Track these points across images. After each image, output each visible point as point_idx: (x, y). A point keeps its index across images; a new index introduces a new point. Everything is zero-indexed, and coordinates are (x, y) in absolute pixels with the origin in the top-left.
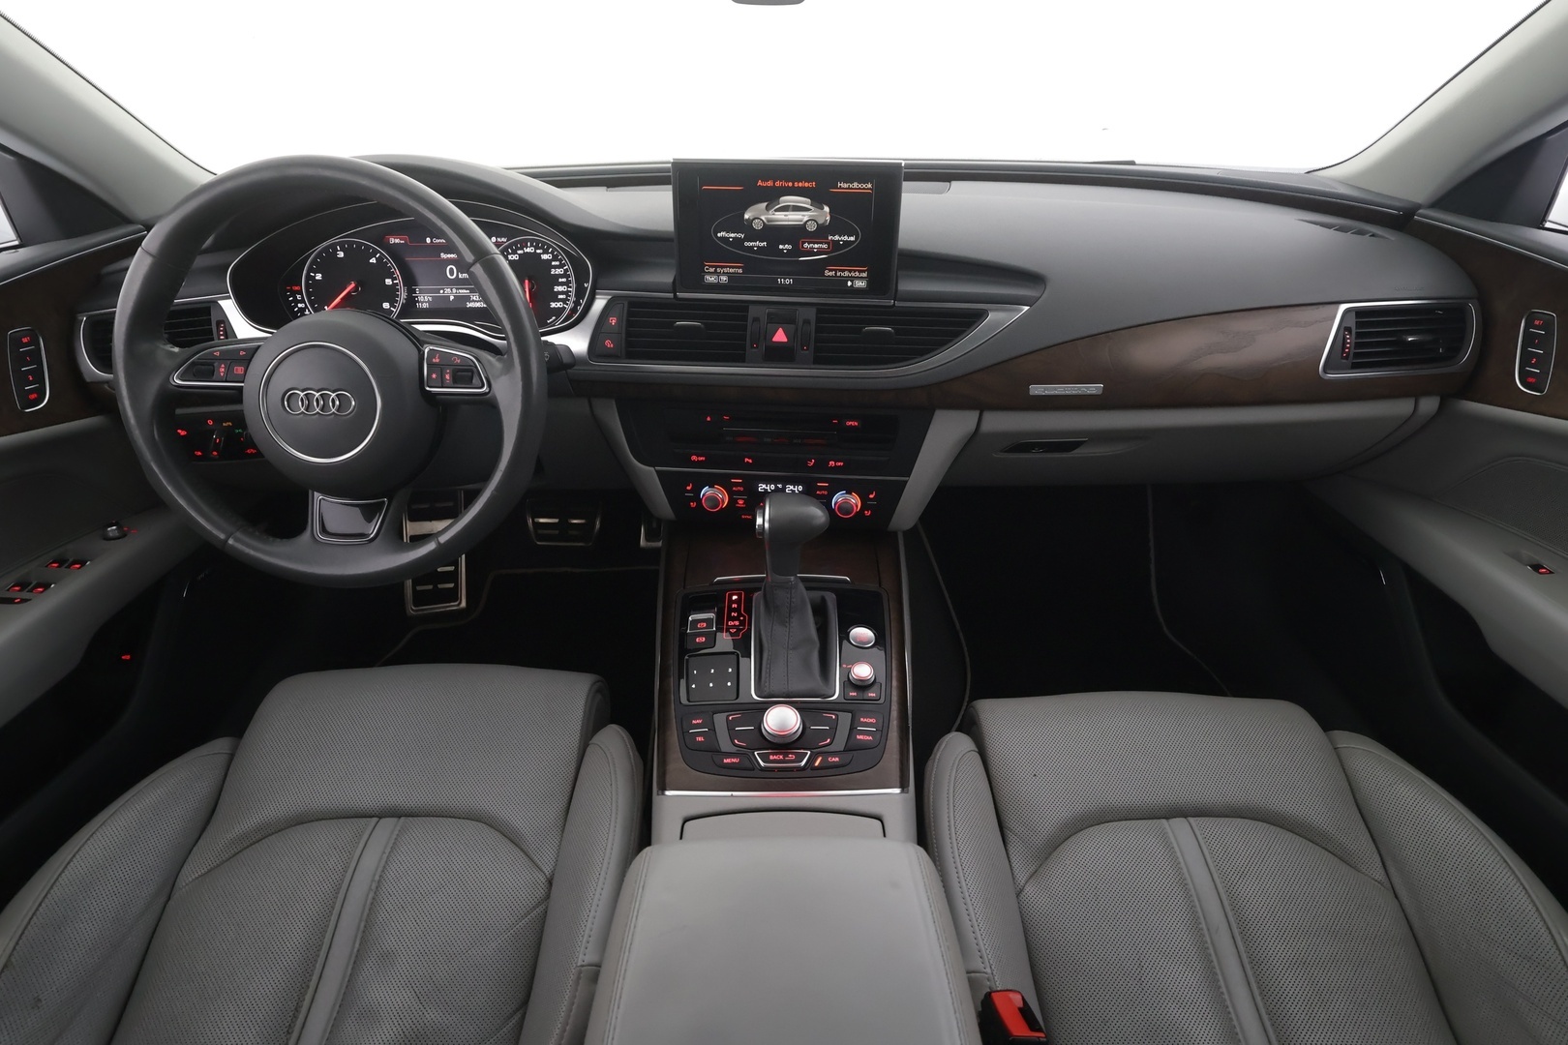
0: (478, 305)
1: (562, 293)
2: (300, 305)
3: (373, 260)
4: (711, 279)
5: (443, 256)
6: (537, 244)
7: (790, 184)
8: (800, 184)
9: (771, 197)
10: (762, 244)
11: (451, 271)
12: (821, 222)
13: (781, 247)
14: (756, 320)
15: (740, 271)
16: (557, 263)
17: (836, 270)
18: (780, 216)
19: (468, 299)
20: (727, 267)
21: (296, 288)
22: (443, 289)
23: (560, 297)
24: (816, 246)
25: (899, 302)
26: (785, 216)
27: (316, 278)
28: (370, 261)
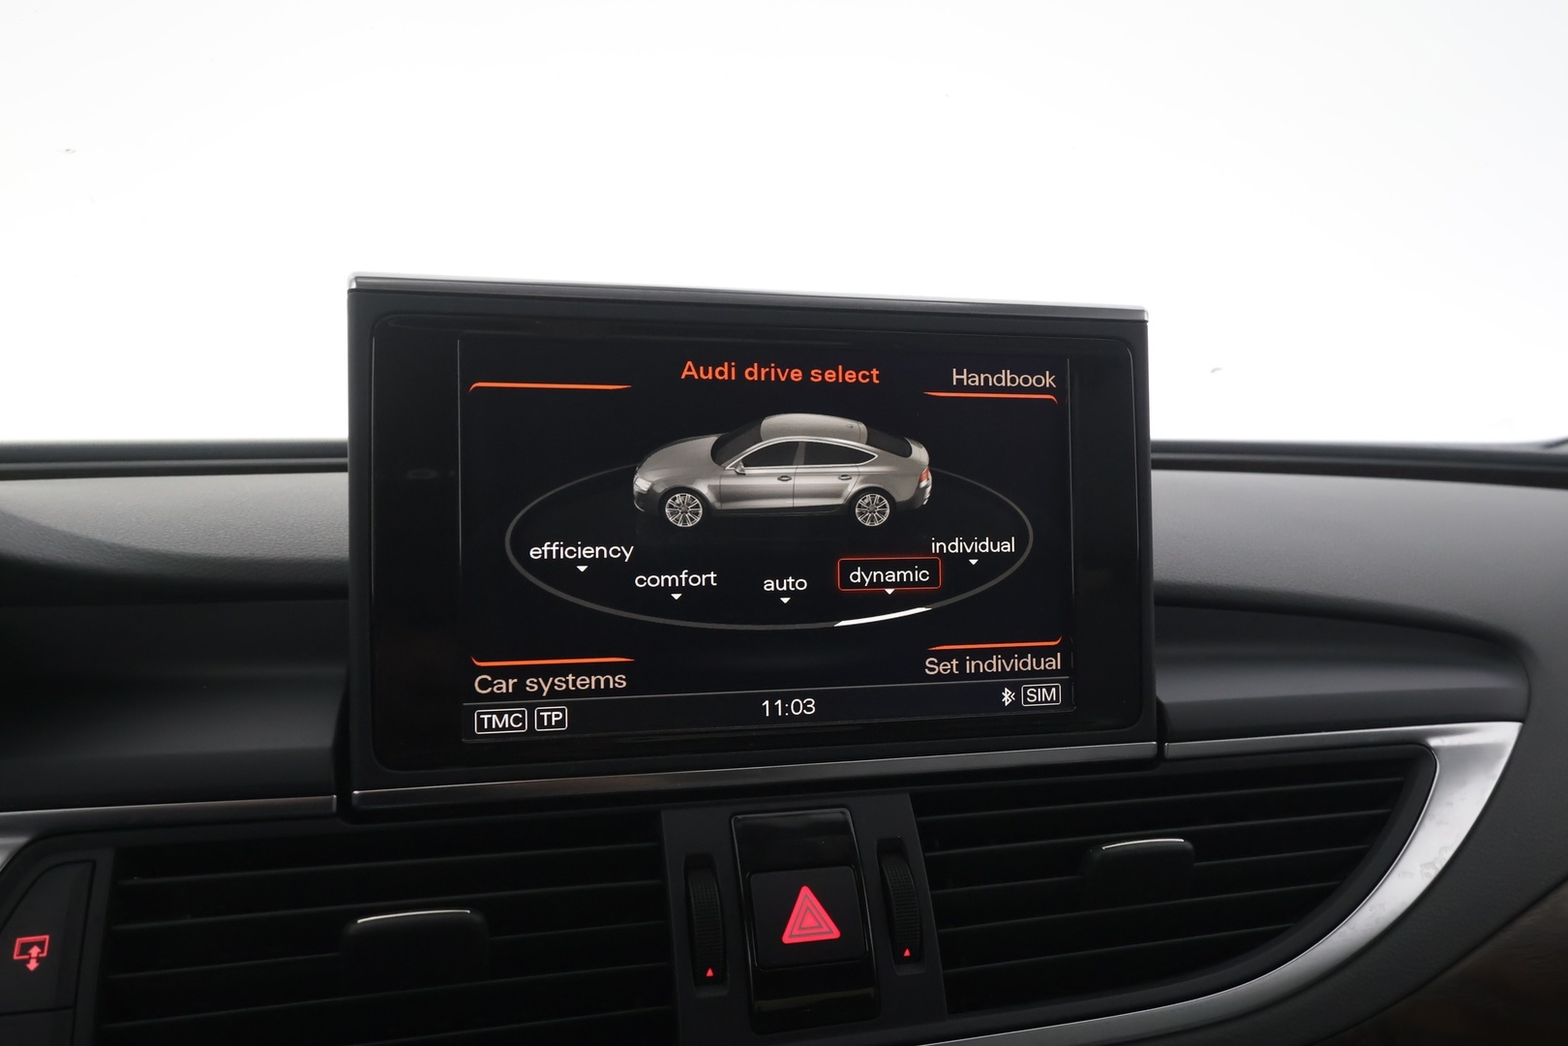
4: (499, 722)
7: (796, 375)
8: (830, 376)
9: (729, 417)
10: (702, 580)
12: (903, 494)
13: (770, 585)
14: (699, 864)
15: (619, 681)
17: (960, 656)
18: (763, 478)
20: (563, 671)
24: (892, 576)
25: (1173, 748)
26: (782, 478)
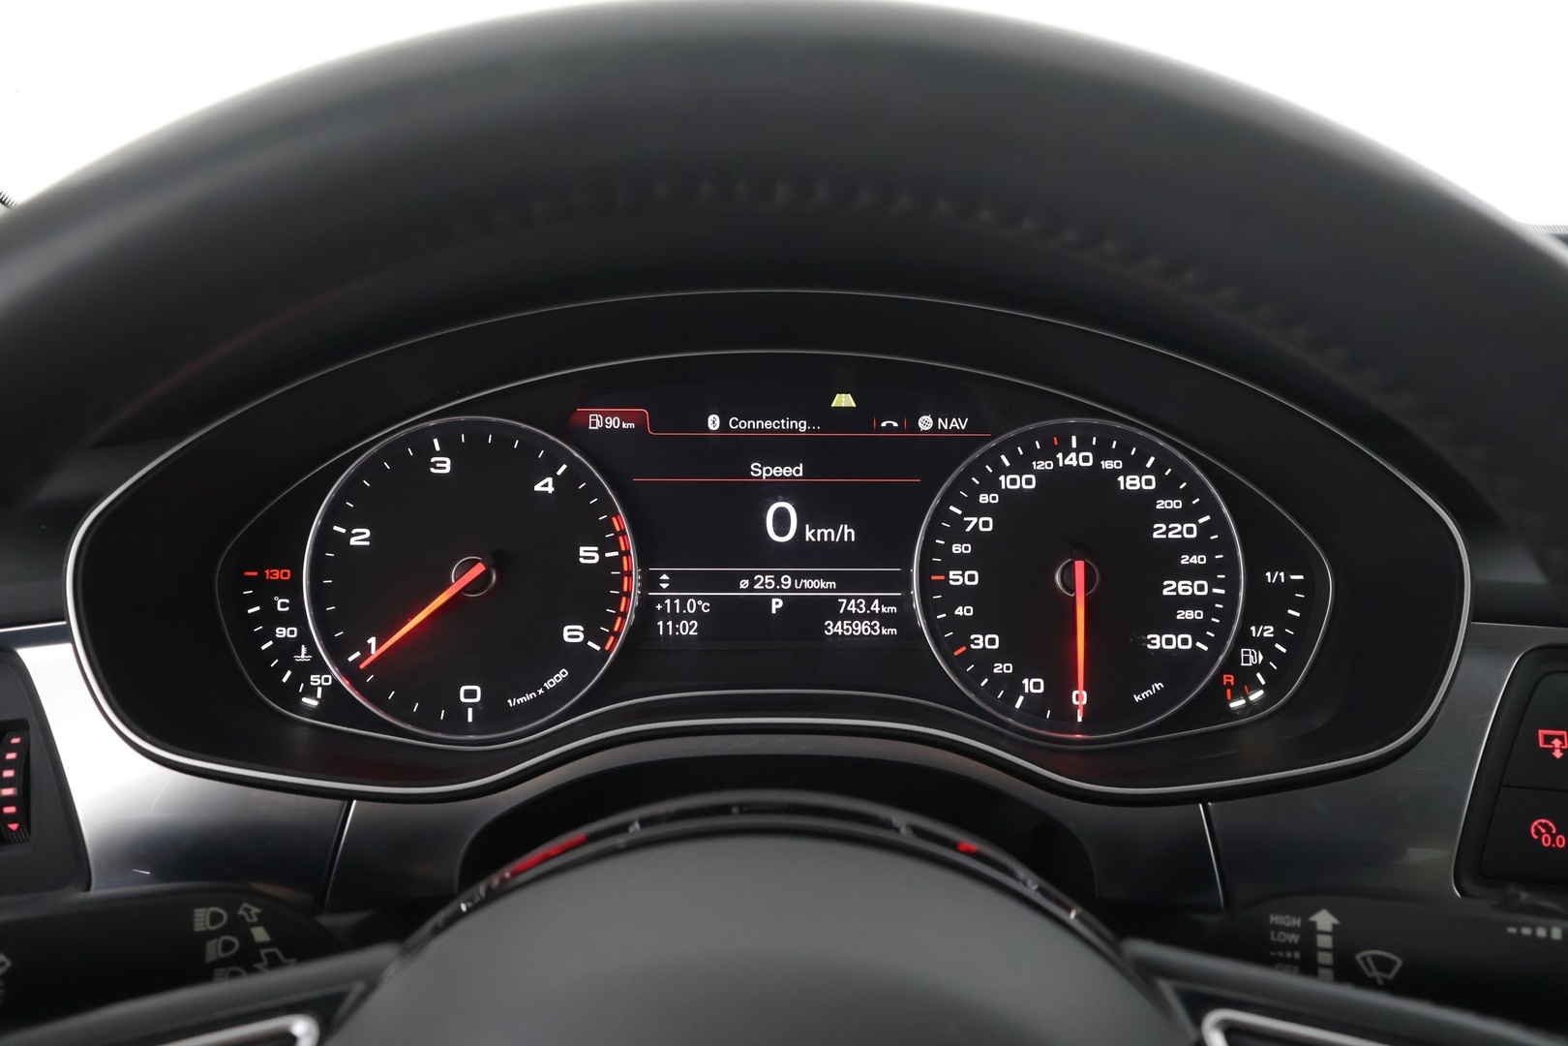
0: (862, 628)
1: (1191, 602)
2: (282, 632)
3: (546, 486)
5: (759, 471)
6: (1103, 444)
11: (782, 518)
16: (1175, 504)
19: (829, 608)
21: (278, 574)
22: (750, 576)
23: (1189, 615)
27: (353, 542)
28: (538, 488)
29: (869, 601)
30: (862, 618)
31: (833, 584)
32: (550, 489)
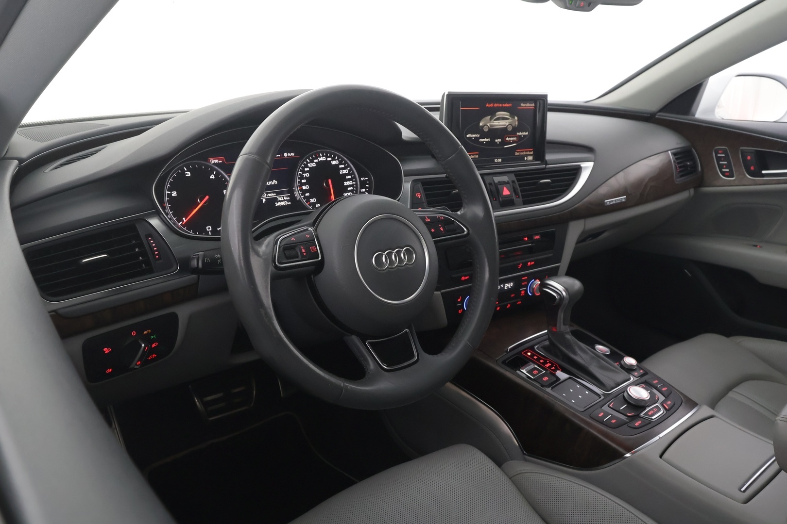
0: (283, 203)
1: (350, 186)
3: (212, 177)
6: (327, 155)
7: (501, 105)
8: (505, 105)
9: (492, 113)
10: (488, 140)
12: (514, 125)
13: (496, 141)
14: (490, 184)
15: (477, 156)
16: (343, 166)
17: (520, 152)
18: (496, 123)
19: (275, 200)
23: (350, 189)
24: (512, 139)
25: (548, 166)
26: (499, 123)
27: (173, 195)
28: (211, 177)
29: (283, 197)
30: (283, 201)
31: (275, 194)
32: (214, 178)
